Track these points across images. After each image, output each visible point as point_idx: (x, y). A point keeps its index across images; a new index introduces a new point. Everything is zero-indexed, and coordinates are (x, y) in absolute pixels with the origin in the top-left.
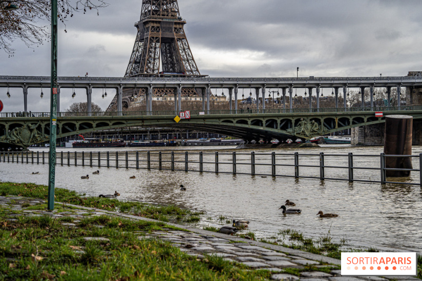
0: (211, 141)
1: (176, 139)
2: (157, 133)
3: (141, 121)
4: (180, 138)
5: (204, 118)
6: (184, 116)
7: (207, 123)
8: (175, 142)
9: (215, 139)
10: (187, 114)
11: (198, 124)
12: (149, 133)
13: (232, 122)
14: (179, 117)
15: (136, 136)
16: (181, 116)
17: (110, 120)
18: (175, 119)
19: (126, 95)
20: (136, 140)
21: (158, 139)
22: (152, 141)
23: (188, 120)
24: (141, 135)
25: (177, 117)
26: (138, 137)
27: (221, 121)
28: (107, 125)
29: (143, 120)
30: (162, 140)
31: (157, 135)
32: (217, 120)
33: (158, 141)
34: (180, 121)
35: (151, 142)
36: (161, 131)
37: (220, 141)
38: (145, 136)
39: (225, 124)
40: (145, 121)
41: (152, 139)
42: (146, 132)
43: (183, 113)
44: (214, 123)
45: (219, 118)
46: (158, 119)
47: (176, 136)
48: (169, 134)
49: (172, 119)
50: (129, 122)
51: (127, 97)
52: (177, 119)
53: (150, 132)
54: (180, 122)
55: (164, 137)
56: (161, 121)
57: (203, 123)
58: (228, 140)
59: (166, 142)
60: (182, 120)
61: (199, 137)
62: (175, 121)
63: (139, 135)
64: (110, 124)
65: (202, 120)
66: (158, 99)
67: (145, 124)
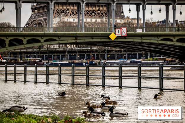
0: (131, 62)
1: (94, 59)
2: (75, 54)
3: (74, 38)
4: (98, 59)
5: (141, 36)
6: (120, 33)
7: (144, 41)
8: (94, 63)
9: (135, 60)
10: (124, 32)
11: (134, 42)
12: (67, 54)
13: (172, 41)
14: (115, 34)
15: (54, 56)
16: (117, 33)
17: (41, 36)
18: (110, 36)
19: (41, 17)
20: (54, 60)
21: (76, 60)
22: (71, 61)
23: (124, 37)
24: (59, 55)
25: (113, 34)
26: (56, 57)
27: (160, 39)
28: (39, 41)
29: (76, 37)
30: (80, 61)
31: (75, 55)
32: (156, 38)
33: (77, 61)
34: (116, 38)
35: (69, 62)
36: (80, 51)
37: (140, 62)
38: (63, 56)
39: (164, 42)
40: (78, 38)
41: (70, 59)
42: (64, 52)
43: (120, 30)
44: (152, 41)
45: (158, 36)
46: (92, 36)
47: (94, 57)
48: (87, 55)
49: (108, 37)
50: (62, 38)
51: (42, 18)
52: (113, 37)
53: (69, 52)
54: (116, 40)
55: (82, 57)
56: (95, 38)
57: (140, 41)
58: (149, 62)
59: (85, 62)
60: (118, 37)
61: (118, 58)
62: (110, 39)
63: (57, 55)
64: (42, 40)
65: (140, 38)
66: (74, 20)
67: (78, 41)
